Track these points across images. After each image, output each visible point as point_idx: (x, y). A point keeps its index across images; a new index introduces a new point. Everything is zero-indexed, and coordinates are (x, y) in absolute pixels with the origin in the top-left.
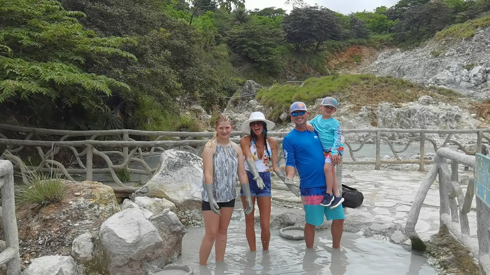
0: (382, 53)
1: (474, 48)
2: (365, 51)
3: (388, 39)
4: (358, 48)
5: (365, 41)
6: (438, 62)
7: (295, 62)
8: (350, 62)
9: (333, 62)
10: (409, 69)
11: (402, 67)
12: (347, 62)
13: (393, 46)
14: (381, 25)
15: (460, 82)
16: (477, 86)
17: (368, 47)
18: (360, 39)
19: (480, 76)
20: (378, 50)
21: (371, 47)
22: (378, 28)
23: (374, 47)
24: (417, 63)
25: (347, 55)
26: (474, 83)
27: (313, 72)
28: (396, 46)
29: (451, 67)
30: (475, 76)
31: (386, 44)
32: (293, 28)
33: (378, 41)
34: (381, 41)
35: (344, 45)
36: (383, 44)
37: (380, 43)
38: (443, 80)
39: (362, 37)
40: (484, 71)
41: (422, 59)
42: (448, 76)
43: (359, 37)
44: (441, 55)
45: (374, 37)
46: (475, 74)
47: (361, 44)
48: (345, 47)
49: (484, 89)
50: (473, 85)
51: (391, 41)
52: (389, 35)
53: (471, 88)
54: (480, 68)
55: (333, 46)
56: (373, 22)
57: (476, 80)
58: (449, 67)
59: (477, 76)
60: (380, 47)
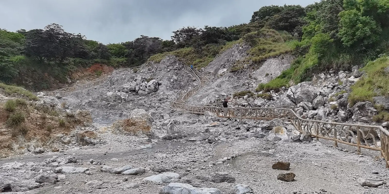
0: (117, 70)
1: (157, 68)
2: (106, 67)
3: (123, 61)
4: (101, 66)
5: (106, 61)
6: (134, 76)
7: (35, 71)
8: (92, 75)
9: (79, 74)
10: (117, 80)
11: (113, 79)
12: (90, 75)
13: (126, 66)
14: (120, 52)
15: (139, 90)
16: (149, 93)
17: (108, 65)
18: (102, 60)
19: (153, 87)
20: (115, 68)
21: (110, 66)
22: (118, 54)
23: (113, 66)
24: (123, 77)
25: (91, 70)
26: (147, 92)
27: (53, 80)
28: (128, 67)
29: (137, 79)
30: (149, 86)
31: (121, 65)
32: (33, 44)
33: (116, 62)
34: (118, 62)
35: (89, 63)
36: (119, 64)
37: (117, 64)
38: (127, 88)
39: (104, 59)
40: (156, 84)
41: (127, 74)
42: (131, 85)
43: (102, 58)
44: (138, 72)
45: (114, 59)
46: (149, 85)
47: (103, 63)
48: (90, 64)
49: (153, 96)
50: (147, 93)
51: (125, 63)
52: (124, 59)
53: (145, 95)
54: (154, 81)
55: (80, 62)
56: (115, 49)
57: (149, 89)
58: (136, 79)
59: (151, 87)
60: (116, 66)
